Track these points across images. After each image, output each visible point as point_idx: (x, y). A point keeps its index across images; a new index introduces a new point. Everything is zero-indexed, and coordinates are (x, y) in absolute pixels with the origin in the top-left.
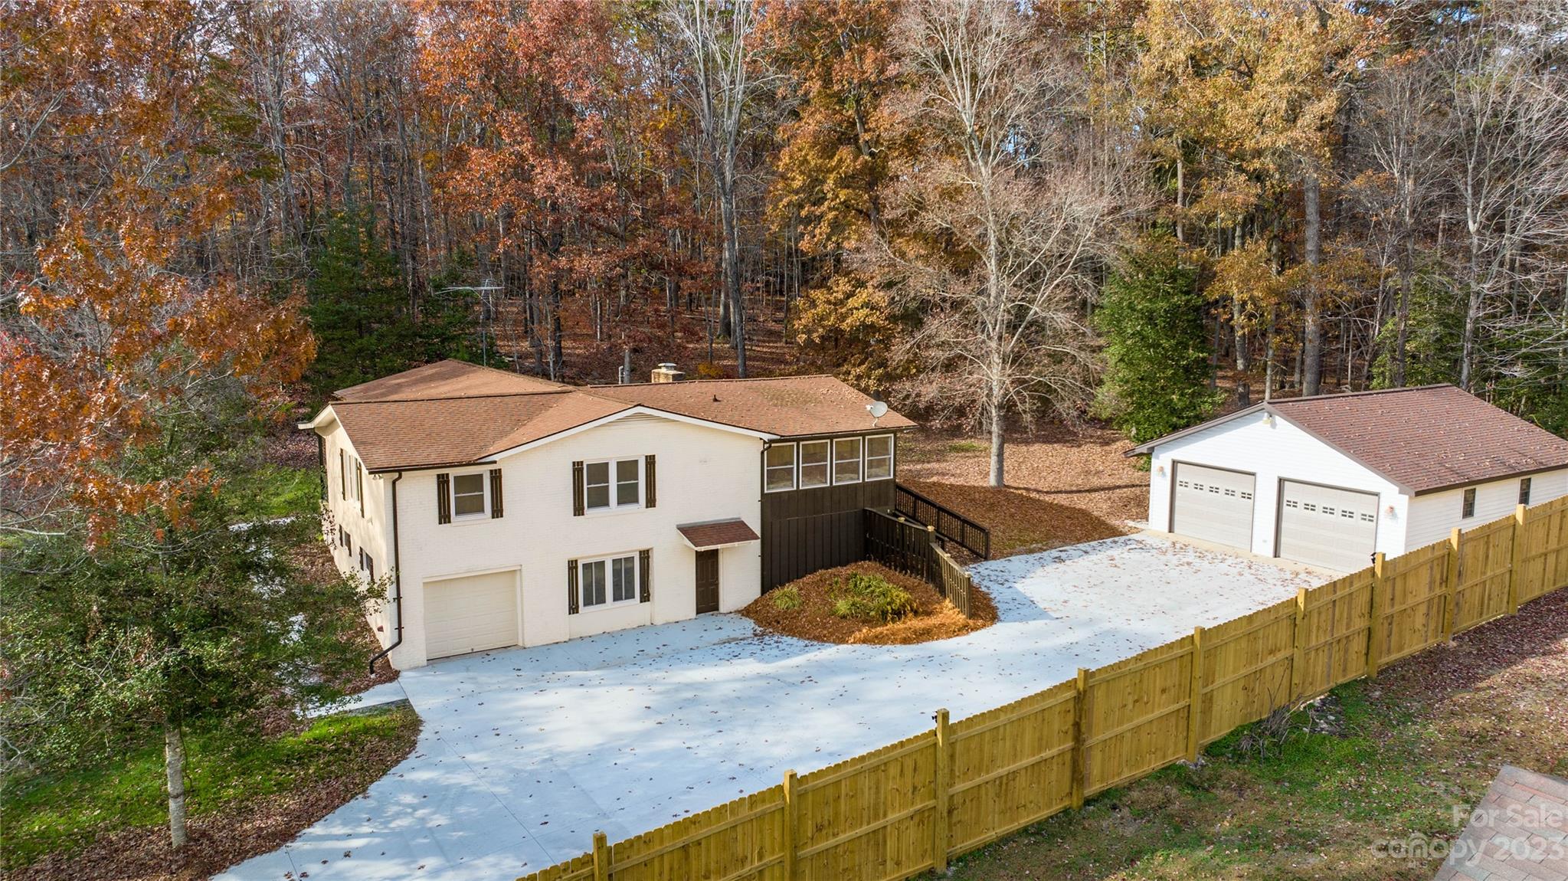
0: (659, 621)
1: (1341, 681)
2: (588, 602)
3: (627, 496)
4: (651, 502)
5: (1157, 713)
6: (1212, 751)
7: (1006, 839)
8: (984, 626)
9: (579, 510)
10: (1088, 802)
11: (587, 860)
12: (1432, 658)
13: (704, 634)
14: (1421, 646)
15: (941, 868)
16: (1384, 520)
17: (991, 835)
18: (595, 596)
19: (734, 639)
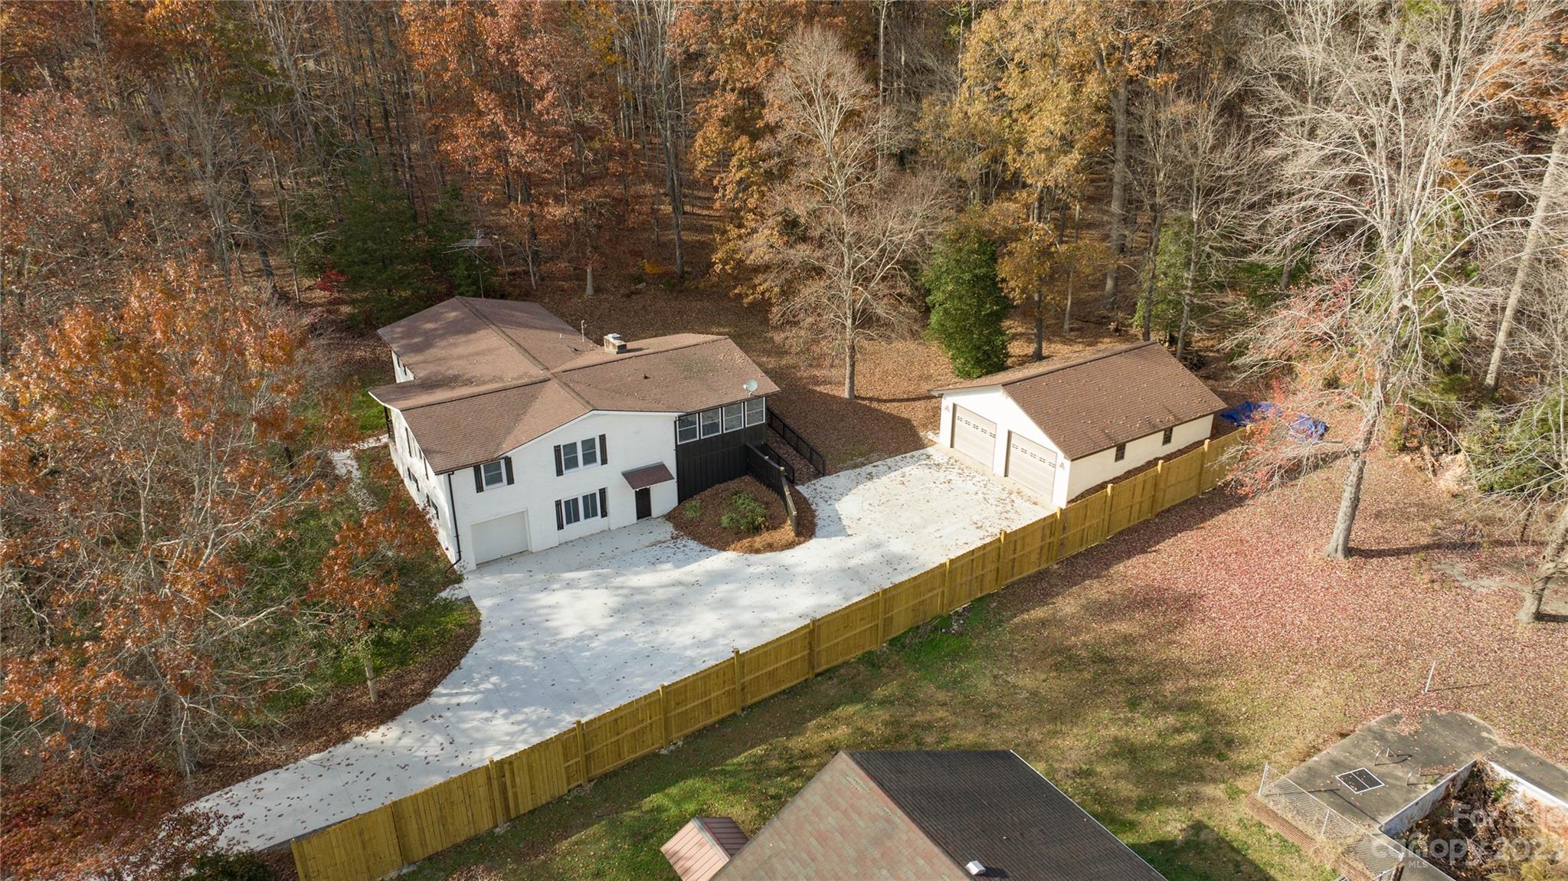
0: (613, 527)
1: (979, 595)
2: (569, 522)
3: (589, 459)
4: (604, 461)
5: (858, 631)
6: (892, 642)
7: (773, 697)
8: (804, 541)
9: (559, 473)
10: (818, 675)
11: (574, 729)
12: (1041, 575)
13: (641, 537)
14: (1036, 569)
15: (739, 713)
16: (1059, 470)
17: (766, 695)
18: (573, 517)
19: (660, 542)
